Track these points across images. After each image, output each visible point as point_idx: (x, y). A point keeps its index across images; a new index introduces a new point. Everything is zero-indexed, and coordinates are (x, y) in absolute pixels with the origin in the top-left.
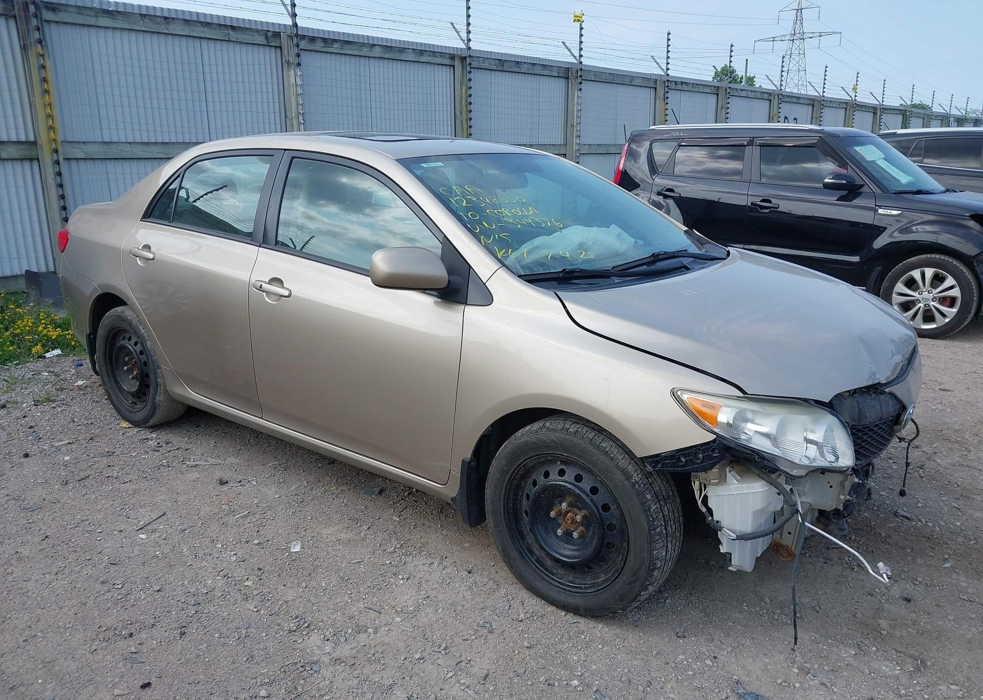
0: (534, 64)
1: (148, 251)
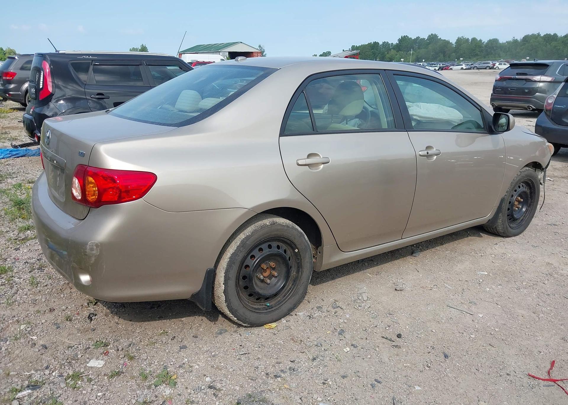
1: (318, 157)
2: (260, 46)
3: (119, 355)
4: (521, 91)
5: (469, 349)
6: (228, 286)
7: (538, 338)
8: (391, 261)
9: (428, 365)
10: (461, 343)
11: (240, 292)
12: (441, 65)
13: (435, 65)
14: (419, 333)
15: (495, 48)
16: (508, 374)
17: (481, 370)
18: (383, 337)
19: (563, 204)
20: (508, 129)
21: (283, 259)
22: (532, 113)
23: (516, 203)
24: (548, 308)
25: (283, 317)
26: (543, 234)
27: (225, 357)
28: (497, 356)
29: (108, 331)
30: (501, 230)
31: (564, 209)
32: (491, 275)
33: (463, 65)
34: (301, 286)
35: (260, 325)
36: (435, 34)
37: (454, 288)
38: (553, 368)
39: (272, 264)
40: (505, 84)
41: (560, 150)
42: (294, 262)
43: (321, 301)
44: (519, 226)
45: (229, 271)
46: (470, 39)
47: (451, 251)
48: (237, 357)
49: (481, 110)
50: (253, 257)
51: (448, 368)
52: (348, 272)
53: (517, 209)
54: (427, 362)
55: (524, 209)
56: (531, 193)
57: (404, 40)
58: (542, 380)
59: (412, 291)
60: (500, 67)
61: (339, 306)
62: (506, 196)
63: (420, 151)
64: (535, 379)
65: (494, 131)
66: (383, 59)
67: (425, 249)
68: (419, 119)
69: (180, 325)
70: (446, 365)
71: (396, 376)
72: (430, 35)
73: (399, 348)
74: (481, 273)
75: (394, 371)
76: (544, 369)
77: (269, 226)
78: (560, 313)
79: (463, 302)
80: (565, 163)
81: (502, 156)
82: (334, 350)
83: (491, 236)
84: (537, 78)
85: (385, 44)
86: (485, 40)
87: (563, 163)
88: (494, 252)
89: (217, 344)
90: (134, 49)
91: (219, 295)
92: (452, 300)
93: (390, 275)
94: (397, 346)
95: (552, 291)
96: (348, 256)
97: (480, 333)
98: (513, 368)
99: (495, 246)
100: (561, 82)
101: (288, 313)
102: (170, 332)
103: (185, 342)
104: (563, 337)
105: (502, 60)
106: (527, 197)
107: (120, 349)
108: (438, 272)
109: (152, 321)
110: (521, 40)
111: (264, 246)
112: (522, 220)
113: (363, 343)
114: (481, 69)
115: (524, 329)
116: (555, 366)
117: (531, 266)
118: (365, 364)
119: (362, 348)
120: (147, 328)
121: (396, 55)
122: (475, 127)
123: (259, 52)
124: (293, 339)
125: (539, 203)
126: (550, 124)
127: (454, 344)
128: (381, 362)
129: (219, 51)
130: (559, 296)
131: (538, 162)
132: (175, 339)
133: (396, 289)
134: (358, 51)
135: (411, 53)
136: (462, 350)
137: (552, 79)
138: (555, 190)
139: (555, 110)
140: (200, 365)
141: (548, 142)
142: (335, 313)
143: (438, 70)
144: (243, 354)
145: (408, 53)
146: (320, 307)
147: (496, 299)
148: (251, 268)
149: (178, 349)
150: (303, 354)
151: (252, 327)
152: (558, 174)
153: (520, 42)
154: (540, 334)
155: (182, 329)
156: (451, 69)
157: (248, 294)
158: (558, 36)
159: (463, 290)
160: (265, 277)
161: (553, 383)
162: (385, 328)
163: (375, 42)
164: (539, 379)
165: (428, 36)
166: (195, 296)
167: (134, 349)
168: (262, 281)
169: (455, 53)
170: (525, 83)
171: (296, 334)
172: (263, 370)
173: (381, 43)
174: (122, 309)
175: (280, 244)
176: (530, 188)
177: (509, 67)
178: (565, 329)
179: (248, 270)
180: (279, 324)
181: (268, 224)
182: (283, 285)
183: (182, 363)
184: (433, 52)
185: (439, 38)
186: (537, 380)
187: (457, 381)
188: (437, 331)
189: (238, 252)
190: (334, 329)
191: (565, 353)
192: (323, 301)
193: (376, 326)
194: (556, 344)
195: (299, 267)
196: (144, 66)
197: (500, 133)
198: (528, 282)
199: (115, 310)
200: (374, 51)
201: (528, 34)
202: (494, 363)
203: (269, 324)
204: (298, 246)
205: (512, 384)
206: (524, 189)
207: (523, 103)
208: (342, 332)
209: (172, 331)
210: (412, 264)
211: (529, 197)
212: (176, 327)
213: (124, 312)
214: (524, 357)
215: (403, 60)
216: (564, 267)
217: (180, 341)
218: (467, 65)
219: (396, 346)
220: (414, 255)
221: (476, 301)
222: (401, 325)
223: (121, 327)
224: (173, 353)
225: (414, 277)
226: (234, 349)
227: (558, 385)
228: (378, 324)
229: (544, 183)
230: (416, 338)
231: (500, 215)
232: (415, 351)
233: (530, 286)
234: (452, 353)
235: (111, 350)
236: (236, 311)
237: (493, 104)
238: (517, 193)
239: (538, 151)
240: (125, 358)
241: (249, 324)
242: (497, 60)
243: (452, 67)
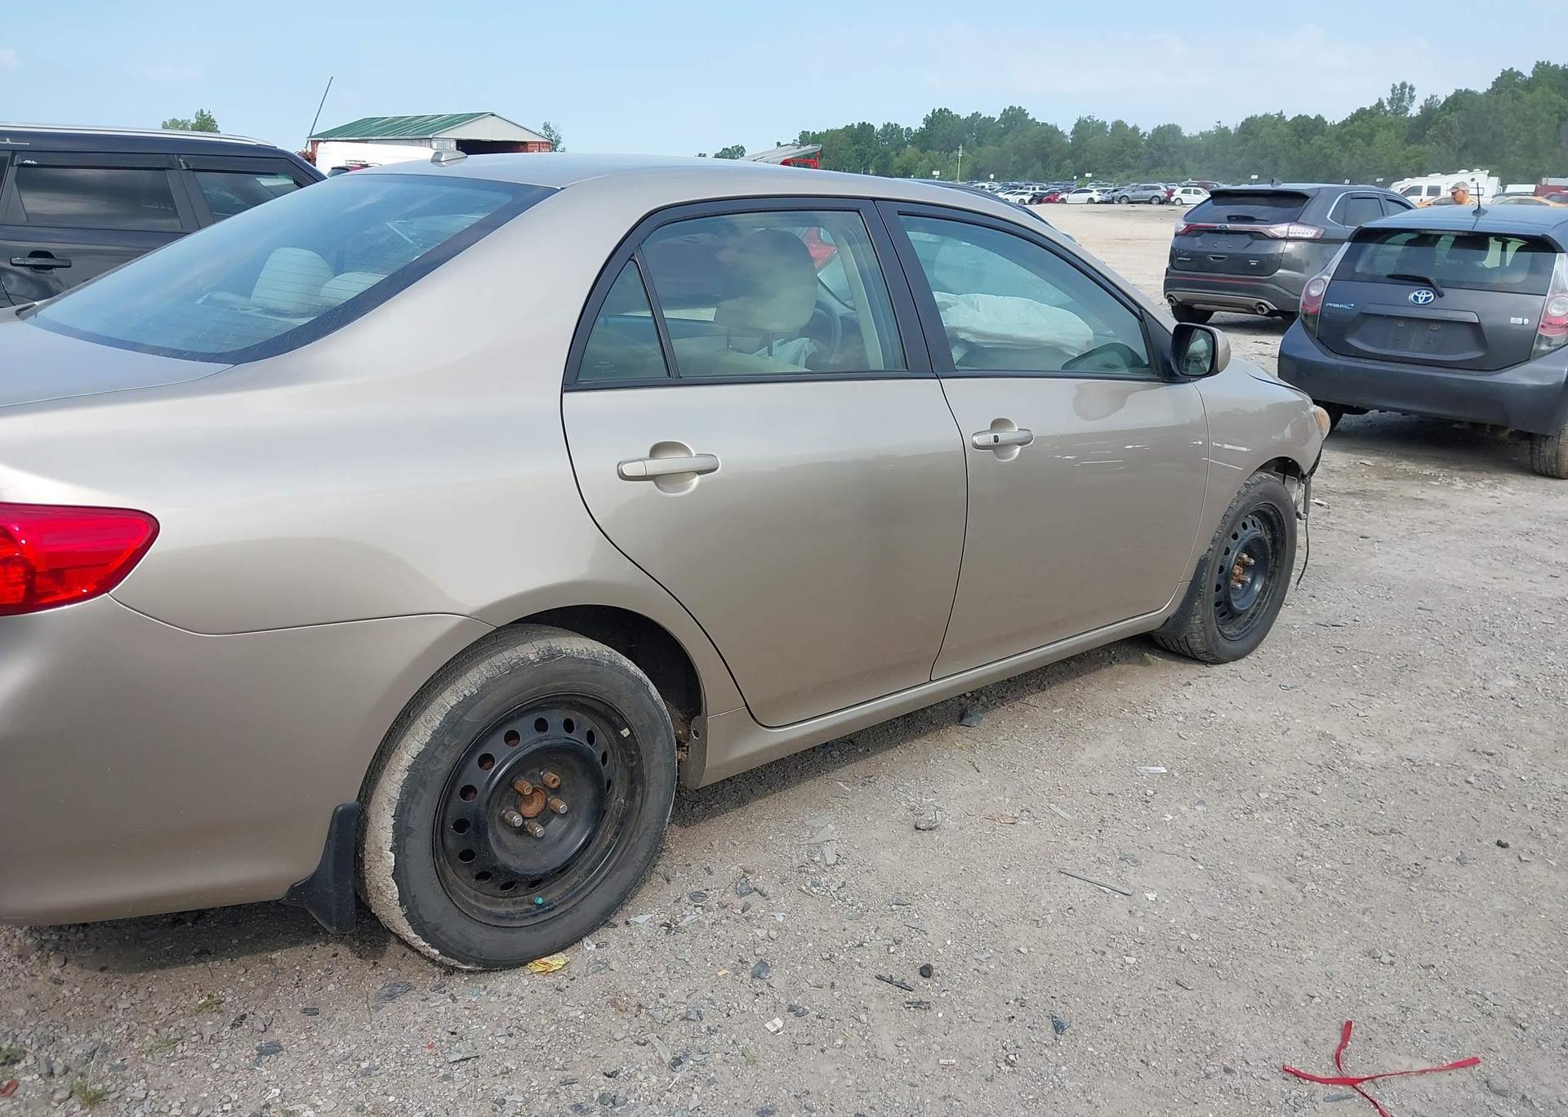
1: (684, 455)
2: (546, 127)
3: (51, 1090)
4: (1240, 264)
5: (1120, 1000)
6: (408, 856)
7: (1305, 956)
8: (905, 740)
9: (1007, 1056)
10: (1098, 984)
11: (449, 871)
12: (1037, 190)
13: (1021, 189)
14: (982, 958)
15: (1171, 150)
16: (1227, 1071)
17: (1154, 1064)
18: (880, 978)
19: (1354, 568)
20: (1213, 370)
21: (585, 759)
22: (1268, 321)
23: (1238, 570)
24: (1327, 866)
25: (587, 935)
26: (1306, 650)
27: (402, 1073)
28: (1197, 1015)
29: (21, 1012)
30: (1197, 646)
31: (1357, 580)
32: (1176, 774)
33: (1092, 191)
34: (640, 838)
35: (517, 962)
36: (1020, 107)
37: (1076, 817)
38: (1349, 1043)
39: (551, 777)
40: (1198, 244)
41: (1342, 420)
42: (618, 768)
43: (702, 874)
44: (1246, 633)
45: (410, 810)
46: (1109, 124)
47: (1068, 707)
48: (441, 1070)
49: (1142, 315)
50: (486, 760)
51: (1065, 1064)
52: (783, 782)
53: (1239, 585)
54: (1004, 1048)
55: (1257, 586)
56: (1274, 541)
57: (939, 120)
58: (1321, 1081)
59: (961, 828)
60: (1186, 198)
61: (755, 889)
62: (1210, 552)
63: (974, 435)
64: (1300, 1079)
65: (1177, 375)
66: (884, 171)
67: (995, 704)
68: (973, 340)
69: (264, 976)
70: (1060, 1054)
71: (918, 1098)
72: (1007, 108)
73: (925, 1009)
74: (1150, 768)
75: (911, 1085)
76: (1323, 1047)
77: (536, 663)
78: (1360, 876)
79: (1102, 857)
80: (1354, 456)
81: (1200, 443)
82: (736, 1027)
83: (1173, 660)
84: (1280, 230)
85: (891, 130)
86: (1147, 127)
87: (1349, 454)
88: (1182, 708)
89: (380, 1032)
90: (175, 124)
91: (380, 884)
92: (1072, 851)
93: (900, 785)
94: (921, 1002)
95: (1334, 813)
96: (781, 739)
97: (1150, 950)
98: (1240, 1051)
99: (1184, 688)
100: (1342, 242)
101: (604, 919)
102: (229, 999)
103: (278, 1032)
104: (1371, 947)
105: (1190, 180)
106: (1265, 554)
107: (56, 1072)
108: (1033, 771)
109: (175, 964)
110: (1236, 129)
111: (524, 726)
112: (1253, 615)
113: (821, 998)
114: (1138, 202)
115: (1265, 931)
116: (1352, 1036)
117: (1280, 745)
118: (829, 1068)
119: (820, 1018)
120: (155, 990)
121: (920, 159)
122: (1127, 363)
123: (543, 143)
124: (613, 1003)
125: (1295, 566)
126: (1314, 353)
127: (1079, 988)
128: (874, 1057)
129: (430, 136)
130: (1353, 828)
131: (1290, 459)
132: (243, 1024)
133: (918, 826)
134: (817, 148)
135: (960, 155)
136: (1103, 1004)
137: (1317, 234)
138: (1333, 529)
139: (1325, 315)
140: (319, 1106)
141: (1315, 403)
142: (743, 911)
143: (1030, 202)
144: (461, 1060)
145: (951, 154)
146: (699, 894)
147: (1191, 844)
148: (482, 796)
149: (252, 1058)
150: (644, 1047)
151: (491, 971)
152: (1338, 485)
153: (1234, 134)
154: (1310, 943)
155: (271, 987)
156: (1063, 201)
157: (475, 873)
158: (1326, 122)
159: (1102, 821)
160: (529, 818)
161: (1346, 1090)
162: (885, 948)
163: (864, 123)
164: (1312, 1079)
165: (1002, 112)
166: (302, 890)
167: (106, 1068)
168: (521, 831)
169: (1071, 158)
170: (1249, 242)
171: (624, 985)
172: (518, 1110)
173: (878, 127)
174: (76, 933)
175: (575, 716)
176: (1272, 529)
177: (1209, 199)
178: (1374, 924)
179: (472, 802)
180: (573, 958)
181: (532, 657)
182: (586, 840)
183: (263, 1103)
184: (1015, 154)
185: (1030, 118)
186: (1308, 1082)
187: (1089, 1102)
188: (1032, 949)
189: (437, 749)
190: (740, 961)
191: (1377, 997)
192: (710, 873)
193: (861, 945)
194: (1351, 972)
195: (636, 779)
196: (181, 172)
197: (1192, 379)
198: (1274, 791)
199: (55, 937)
200: (862, 147)
201: (1253, 115)
202: (1189, 1037)
203: (544, 960)
204: (631, 720)
205: (1239, 1099)
206: (1255, 531)
207: (1244, 294)
208: (761, 970)
209: (236, 998)
210: (960, 748)
211: (1270, 551)
212: (252, 984)
213: (83, 941)
214: (1268, 1014)
215: (938, 173)
216: (1363, 745)
217: (259, 1031)
218: (1104, 191)
219: (918, 1005)
220: (966, 721)
221: (1137, 853)
222: (930, 937)
223: (68, 994)
224: (233, 1073)
225: (968, 788)
226: (430, 1047)
227: (1363, 1093)
228: (867, 937)
229: (1307, 514)
230: (974, 976)
231: (1196, 604)
232: (971, 1017)
233: (1278, 803)
234: (1075, 1014)
235: (27, 1073)
236: (436, 930)
237: (1171, 296)
238: (1239, 544)
239: (1289, 425)
240: (71, 1101)
241: (479, 966)
242: (1178, 182)
243: (1064, 196)
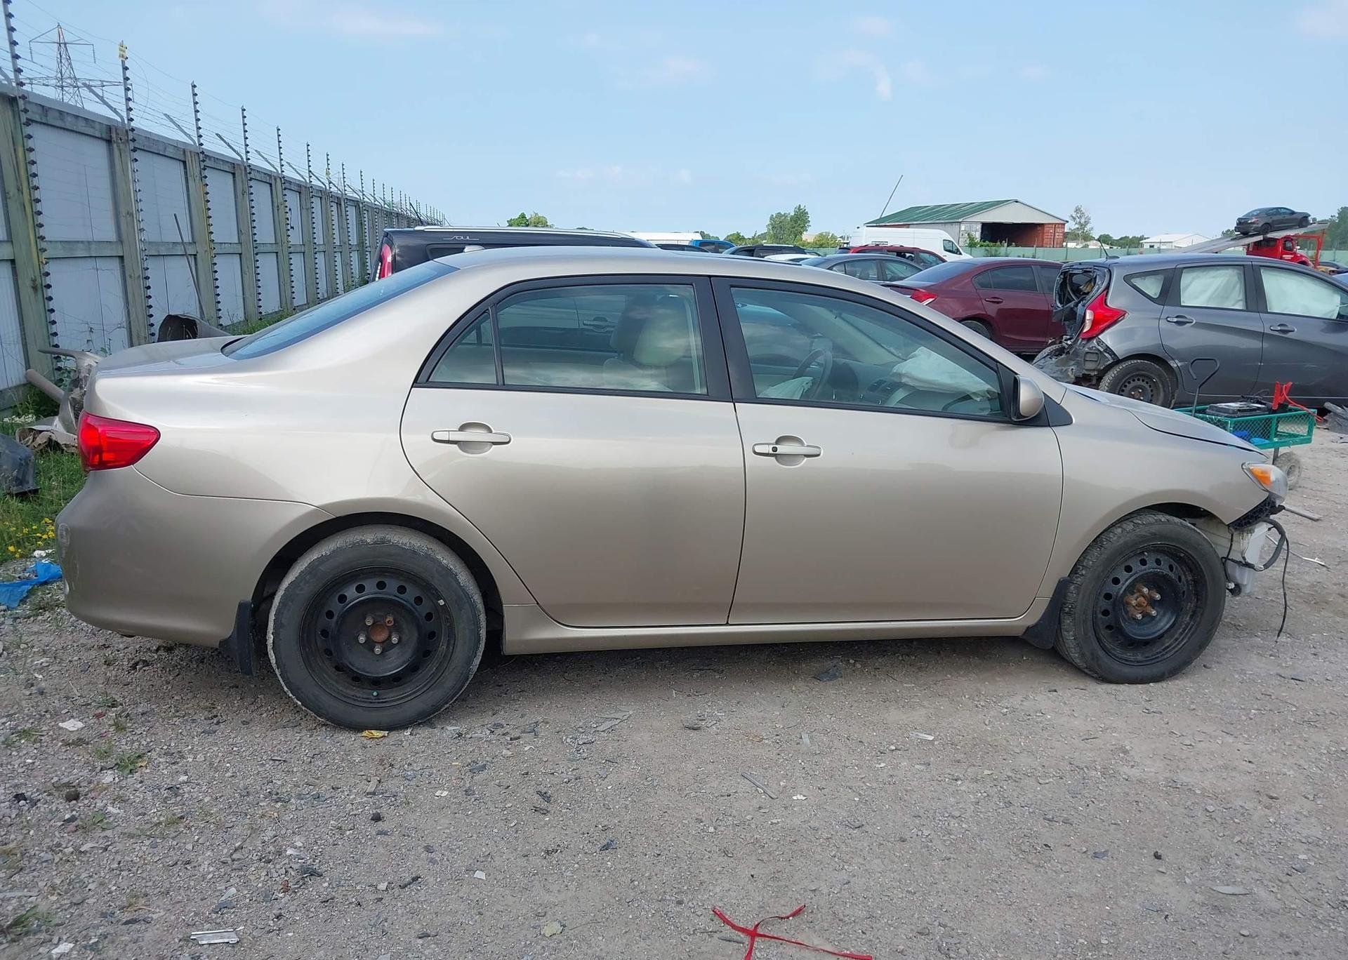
0: (77, 117)
1: (486, 432)
18: (539, 792)
32: (937, 743)
34: (450, 673)
37: (811, 748)
38: (791, 918)
39: (387, 618)
45: (283, 613)
48: (263, 761)
49: (998, 369)
50: (343, 598)
53: (1139, 616)
55: (1165, 621)
56: (1195, 582)
59: (717, 734)
63: (756, 445)
73: (543, 813)
74: (922, 735)
77: (373, 545)
82: (425, 789)
88: (1021, 704)
93: (712, 702)
94: (544, 810)
96: (577, 635)
99: (1046, 693)
102: (220, 708)
108: (825, 715)
111: (369, 583)
116: (799, 916)
119: (476, 799)
123: (1059, 224)
129: (960, 220)
132: (212, 719)
133: (685, 725)
144: (277, 760)
148: (336, 618)
150: (368, 783)
155: (241, 709)
157: (332, 665)
160: (378, 642)
161: (746, 939)
164: (730, 925)
175: (406, 585)
176: (1190, 571)
180: (392, 736)
182: (411, 664)
183: (179, 751)
189: (301, 582)
190: (474, 761)
192: (522, 717)
193: (552, 774)
195: (450, 635)
198: (1005, 772)
203: (373, 731)
204: (446, 594)
206: (1157, 568)
208: (479, 768)
209: (223, 708)
210: (792, 691)
211: (1185, 591)
212: (237, 705)
217: (214, 723)
219: (541, 810)
220: (821, 676)
225: (760, 714)
226: (273, 751)
227: (753, 944)
228: (562, 771)
234: (629, 845)
238: (1131, 576)
240: (113, 726)
241: (328, 721)
